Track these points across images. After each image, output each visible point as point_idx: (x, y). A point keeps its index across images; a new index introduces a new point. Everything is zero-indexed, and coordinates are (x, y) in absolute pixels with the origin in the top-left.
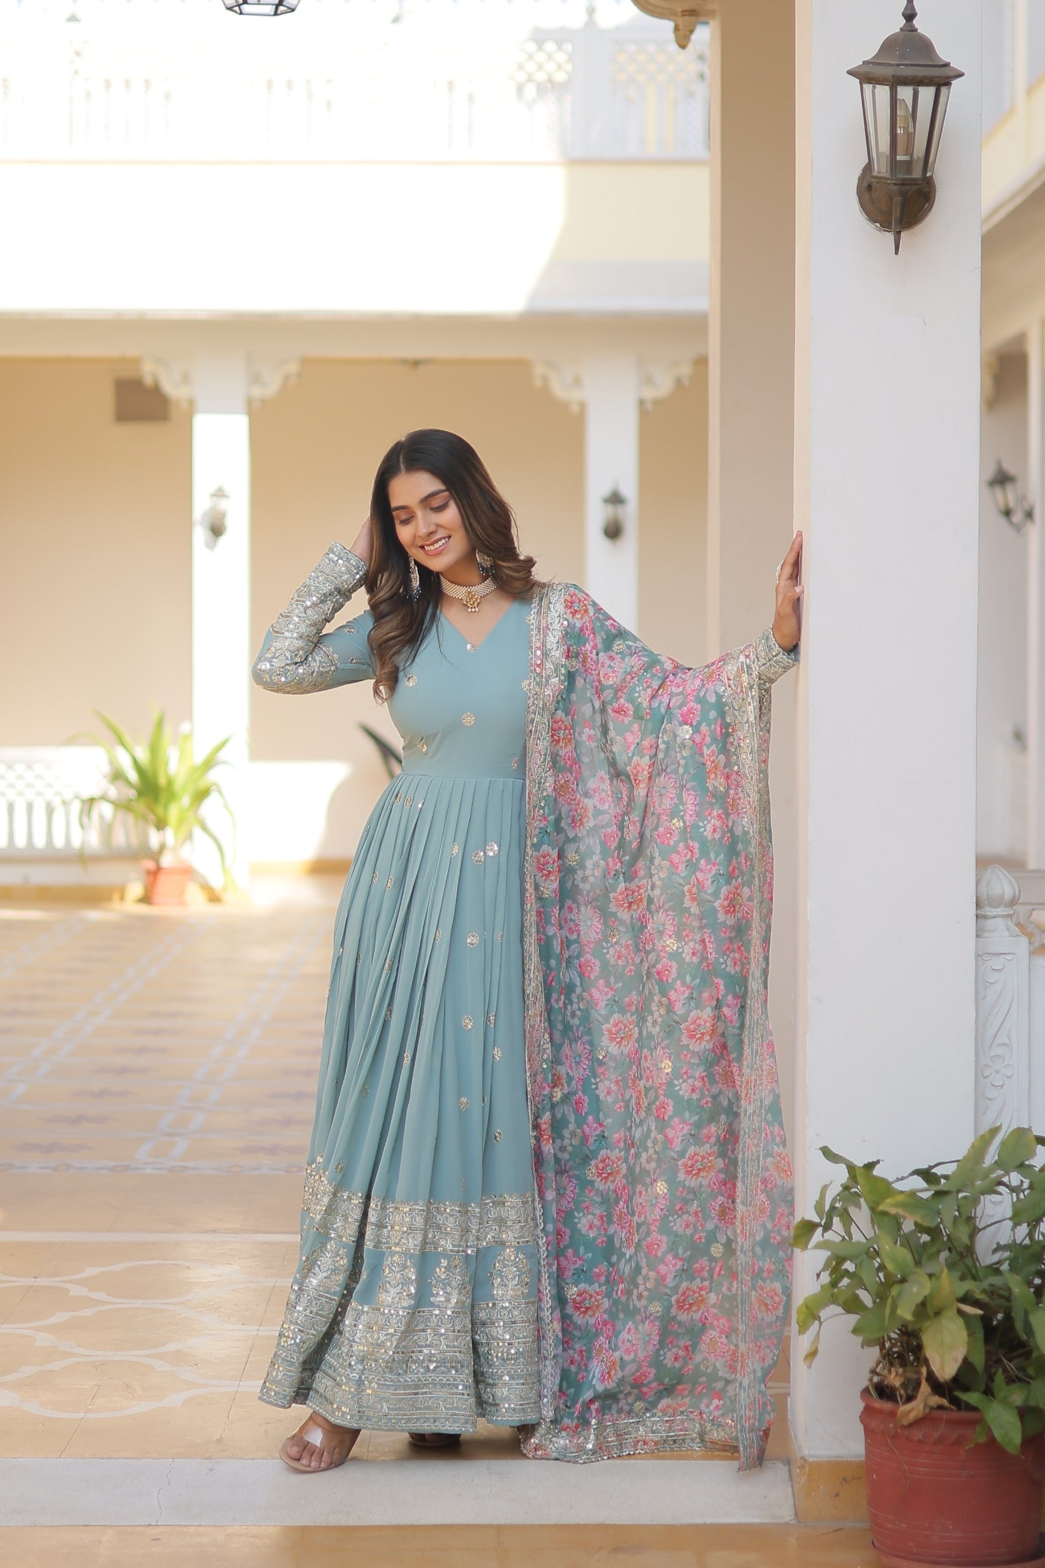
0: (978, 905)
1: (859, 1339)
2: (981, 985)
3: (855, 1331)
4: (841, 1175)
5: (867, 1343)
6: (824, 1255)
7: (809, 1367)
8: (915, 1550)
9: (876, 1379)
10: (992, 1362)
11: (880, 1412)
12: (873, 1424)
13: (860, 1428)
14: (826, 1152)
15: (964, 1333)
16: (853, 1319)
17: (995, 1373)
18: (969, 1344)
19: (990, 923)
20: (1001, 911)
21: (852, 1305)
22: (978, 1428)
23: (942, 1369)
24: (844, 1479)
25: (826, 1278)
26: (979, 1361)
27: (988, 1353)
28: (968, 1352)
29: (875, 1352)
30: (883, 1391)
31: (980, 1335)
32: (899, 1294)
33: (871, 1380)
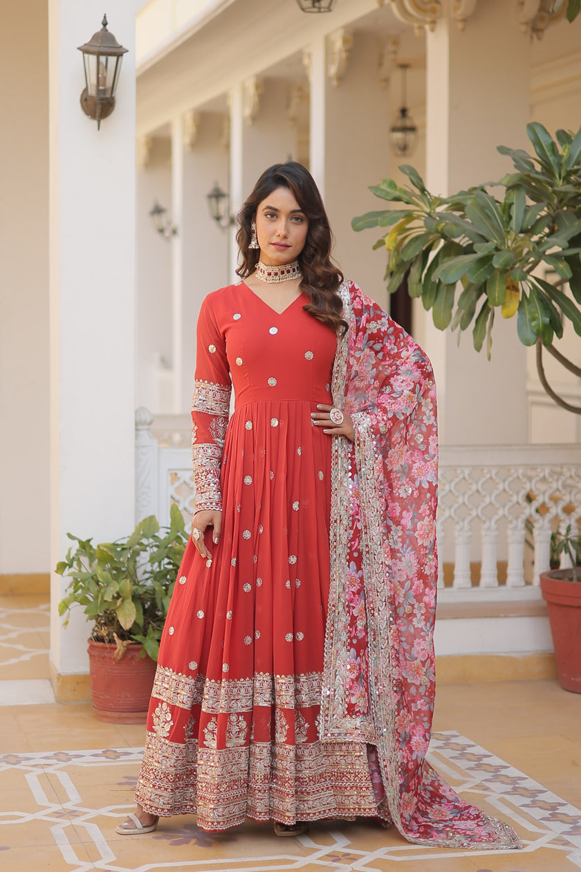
0: (136, 424)
1: (87, 616)
2: (137, 460)
3: (85, 612)
4: (76, 545)
5: (90, 618)
6: (71, 579)
7: (65, 629)
8: (113, 707)
9: (95, 634)
10: (147, 623)
11: (97, 647)
12: (93, 653)
13: (87, 655)
14: (70, 536)
15: (135, 610)
16: (84, 607)
17: (148, 628)
18: (137, 615)
19: (141, 433)
20: (146, 427)
21: (84, 601)
22: (141, 652)
23: (125, 625)
24: (78, 683)
25: (71, 590)
26: (141, 622)
27: (145, 619)
28: (136, 618)
29: (93, 622)
30: (99, 639)
31: (141, 611)
32: (105, 591)
33: (92, 634)
